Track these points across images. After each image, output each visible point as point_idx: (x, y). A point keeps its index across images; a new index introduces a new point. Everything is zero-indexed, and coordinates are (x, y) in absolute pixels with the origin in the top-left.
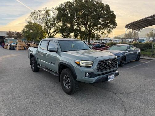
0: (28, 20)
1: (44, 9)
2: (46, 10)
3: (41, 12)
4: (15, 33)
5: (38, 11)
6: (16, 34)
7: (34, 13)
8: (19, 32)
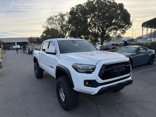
0: (45, 25)
1: (59, 14)
2: (61, 15)
3: (56, 17)
4: (35, 38)
5: (54, 17)
6: (36, 40)
7: (50, 18)
8: (39, 38)
